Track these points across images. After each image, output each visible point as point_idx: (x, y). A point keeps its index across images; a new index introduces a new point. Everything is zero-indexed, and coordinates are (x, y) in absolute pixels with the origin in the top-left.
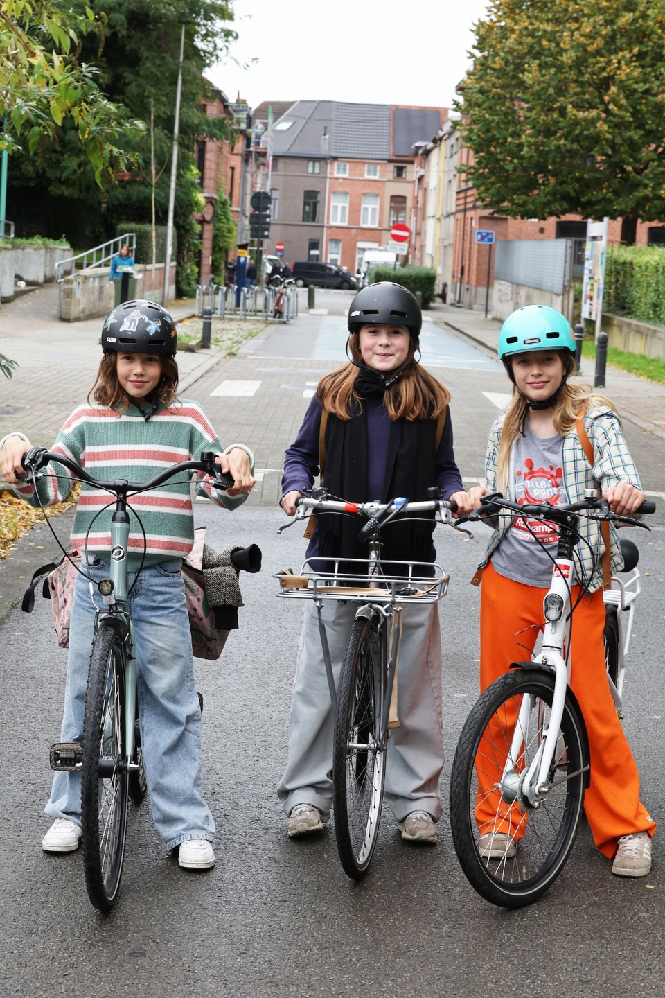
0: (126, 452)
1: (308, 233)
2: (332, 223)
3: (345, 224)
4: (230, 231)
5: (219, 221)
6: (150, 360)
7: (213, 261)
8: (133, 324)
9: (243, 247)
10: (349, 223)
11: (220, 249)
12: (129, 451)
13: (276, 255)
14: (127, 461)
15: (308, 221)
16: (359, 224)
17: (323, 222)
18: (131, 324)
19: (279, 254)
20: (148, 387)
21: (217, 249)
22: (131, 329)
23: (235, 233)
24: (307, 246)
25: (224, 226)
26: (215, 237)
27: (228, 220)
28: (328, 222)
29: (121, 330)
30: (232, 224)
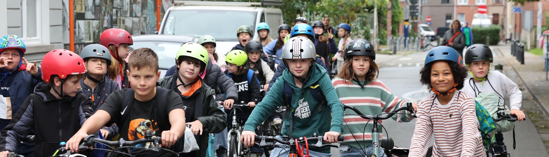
0: (358, 100)
1: (445, 10)
2: (459, 4)
3: (467, 4)
4: (400, 13)
5: (395, 8)
6: (366, 60)
7: (393, 28)
8: (359, 44)
9: (407, 21)
10: (469, 2)
11: (396, 22)
12: (359, 100)
13: (426, 24)
14: (359, 103)
15: (445, 3)
16: (474, 3)
17: (453, 3)
18: (358, 44)
19: (429, 23)
20: (366, 71)
21: (394, 22)
22: (358, 46)
23: (402, 14)
24: (444, 17)
25: (397, 11)
26: (393, 17)
27: (399, 7)
28: (456, 3)
29: (354, 47)
30: (401, 10)
